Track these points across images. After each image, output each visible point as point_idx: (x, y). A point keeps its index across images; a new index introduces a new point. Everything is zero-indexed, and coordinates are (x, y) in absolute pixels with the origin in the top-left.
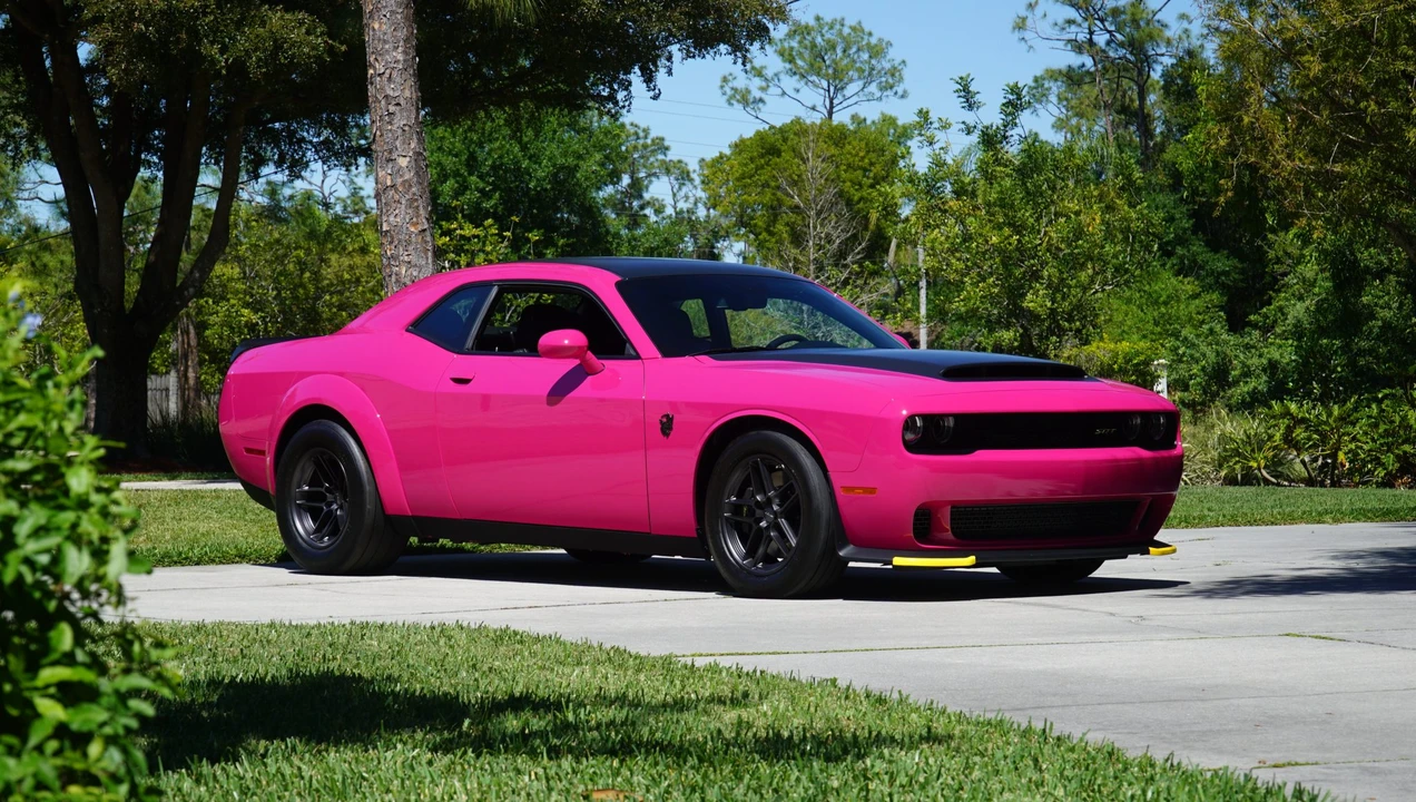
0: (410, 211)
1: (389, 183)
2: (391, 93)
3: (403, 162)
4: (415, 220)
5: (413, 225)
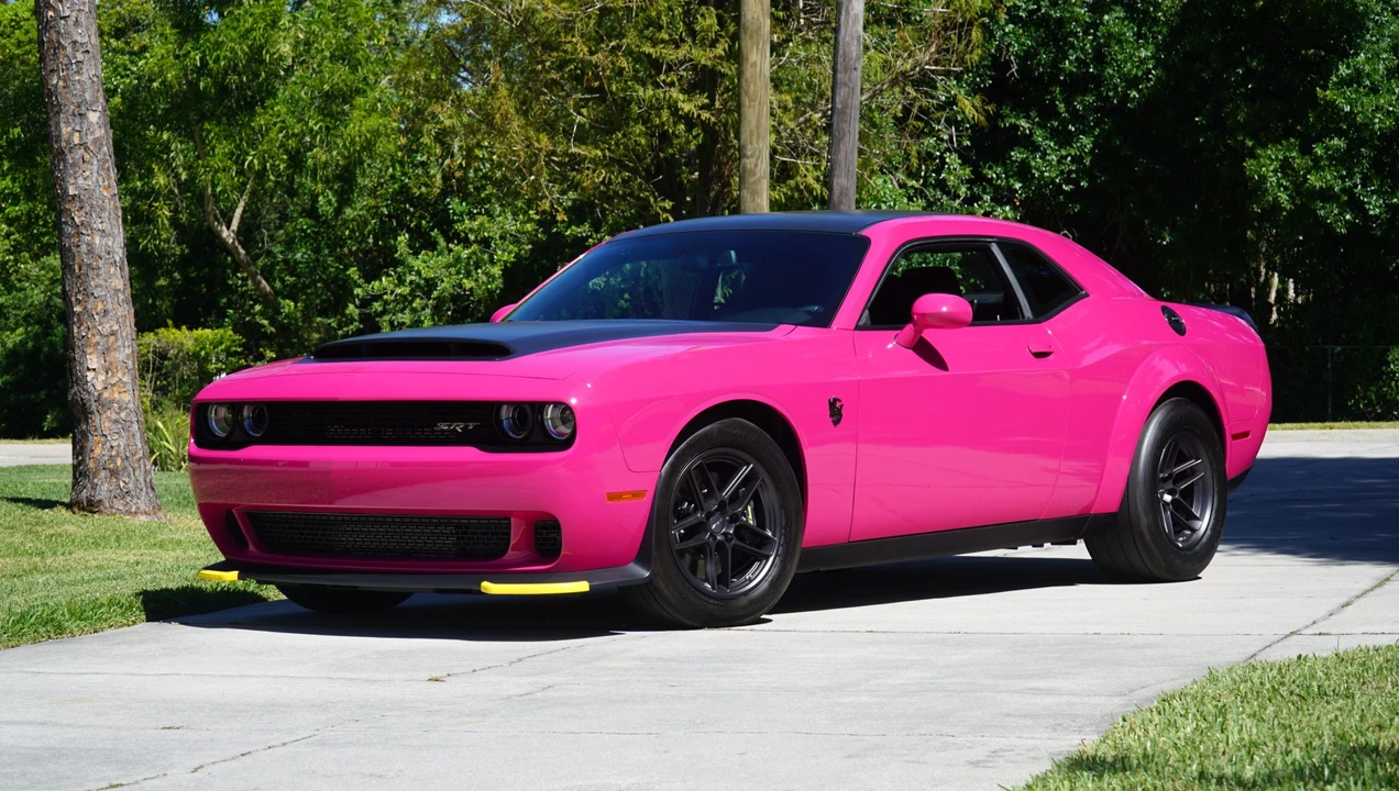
0: (101, 172)
1: (76, 141)
2: (79, 39)
3: (93, 117)
4: (106, 183)
5: (105, 188)
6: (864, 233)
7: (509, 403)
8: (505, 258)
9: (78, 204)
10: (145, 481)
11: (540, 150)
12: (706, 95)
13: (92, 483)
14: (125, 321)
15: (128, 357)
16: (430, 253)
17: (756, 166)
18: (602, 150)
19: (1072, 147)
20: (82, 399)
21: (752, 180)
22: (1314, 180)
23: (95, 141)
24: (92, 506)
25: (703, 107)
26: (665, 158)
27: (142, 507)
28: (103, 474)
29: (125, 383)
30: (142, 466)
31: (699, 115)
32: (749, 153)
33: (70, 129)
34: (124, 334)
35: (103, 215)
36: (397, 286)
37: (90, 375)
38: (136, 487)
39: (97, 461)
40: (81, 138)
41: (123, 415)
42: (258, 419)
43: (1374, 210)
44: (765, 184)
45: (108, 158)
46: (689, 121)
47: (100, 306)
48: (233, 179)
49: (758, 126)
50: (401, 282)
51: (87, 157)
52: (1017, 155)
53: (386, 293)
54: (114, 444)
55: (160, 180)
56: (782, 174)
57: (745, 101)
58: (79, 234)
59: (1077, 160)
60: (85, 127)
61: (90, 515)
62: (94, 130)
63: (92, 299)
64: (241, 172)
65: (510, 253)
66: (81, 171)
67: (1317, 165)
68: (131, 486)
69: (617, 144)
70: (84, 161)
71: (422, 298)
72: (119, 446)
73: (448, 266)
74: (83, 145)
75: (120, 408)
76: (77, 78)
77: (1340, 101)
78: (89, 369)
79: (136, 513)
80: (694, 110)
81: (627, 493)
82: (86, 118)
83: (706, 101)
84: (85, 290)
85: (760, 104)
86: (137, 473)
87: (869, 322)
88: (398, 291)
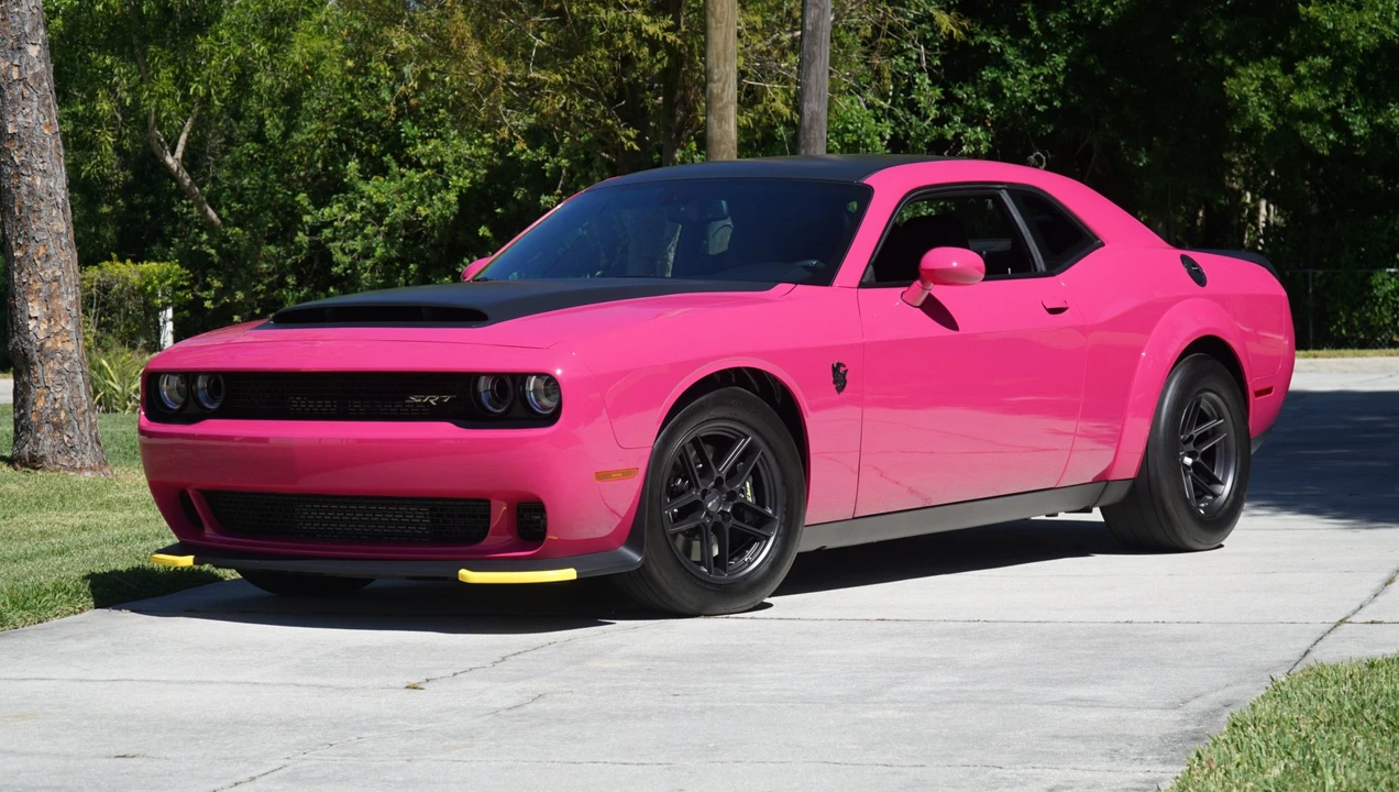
0: (42, 110)
1: (15, 76)
3: (33, 51)
4: (47, 120)
5: (47, 126)
6: (867, 181)
7: (488, 374)
8: (461, 184)
9: (18, 143)
10: (90, 435)
11: (498, 75)
12: (670, 16)
13: (35, 438)
14: (68, 266)
15: (71, 304)
16: (382, 179)
17: (723, 90)
18: (563, 75)
19: (1044, 65)
20: (23, 349)
21: (719, 105)
22: (1297, 100)
23: (35, 76)
24: (35, 461)
25: (668, 29)
26: (629, 84)
27: (88, 462)
28: (46, 428)
29: (68, 332)
30: (87, 419)
31: (664, 37)
32: (716, 77)
33: (8, 63)
34: (67, 280)
35: (44, 154)
36: (347, 212)
37: (32, 324)
38: (81, 441)
39: (39, 414)
40: (20, 73)
41: (66, 365)
42: (214, 390)
43: (1358, 130)
44: (733, 109)
45: (49, 94)
46: (654, 44)
47: (42, 251)
48: (177, 105)
49: (725, 50)
50: (351, 208)
51: (26, 93)
52: (988, 74)
53: (336, 220)
54: (58, 396)
55: (104, 106)
56: (749, 98)
57: (712, 22)
58: (19, 175)
59: (1049, 79)
60: (24, 60)
61: (32, 471)
62: (34, 65)
63: (33, 243)
64: (185, 98)
65: (465, 178)
66: (20, 108)
67: (1299, 83)
68: (76, 440)
69: (578, 69)
70: (23, 98)
71: (373, 225)
72: (63, 398)
73: (400, 192)
74: (22, 80)
75: (63, 358)
76: (16, 10)
77: (1323, 17)
78: (30, 318)
79: (81, 469)
80: (659, 32)
81: (616, 472)
82: (26, 52)
83: (671, 22)
84: (25, 233)
85: (727, 25)
86: (82, 427)
87: (874, 279)
88: (349, 217)
